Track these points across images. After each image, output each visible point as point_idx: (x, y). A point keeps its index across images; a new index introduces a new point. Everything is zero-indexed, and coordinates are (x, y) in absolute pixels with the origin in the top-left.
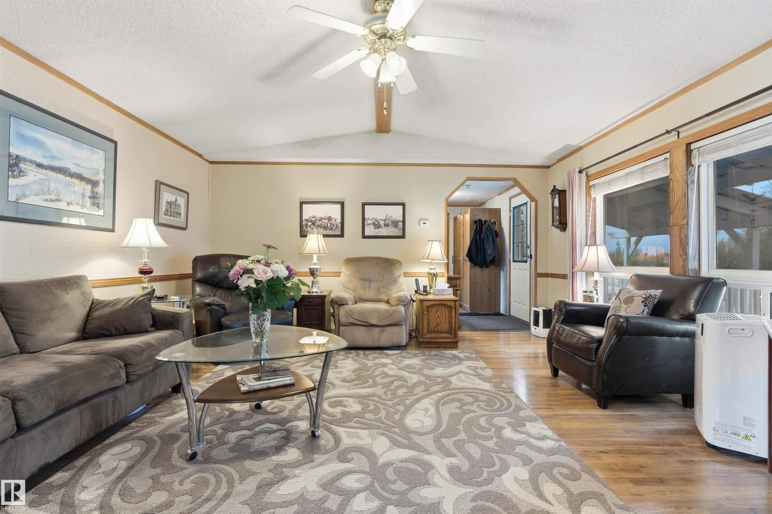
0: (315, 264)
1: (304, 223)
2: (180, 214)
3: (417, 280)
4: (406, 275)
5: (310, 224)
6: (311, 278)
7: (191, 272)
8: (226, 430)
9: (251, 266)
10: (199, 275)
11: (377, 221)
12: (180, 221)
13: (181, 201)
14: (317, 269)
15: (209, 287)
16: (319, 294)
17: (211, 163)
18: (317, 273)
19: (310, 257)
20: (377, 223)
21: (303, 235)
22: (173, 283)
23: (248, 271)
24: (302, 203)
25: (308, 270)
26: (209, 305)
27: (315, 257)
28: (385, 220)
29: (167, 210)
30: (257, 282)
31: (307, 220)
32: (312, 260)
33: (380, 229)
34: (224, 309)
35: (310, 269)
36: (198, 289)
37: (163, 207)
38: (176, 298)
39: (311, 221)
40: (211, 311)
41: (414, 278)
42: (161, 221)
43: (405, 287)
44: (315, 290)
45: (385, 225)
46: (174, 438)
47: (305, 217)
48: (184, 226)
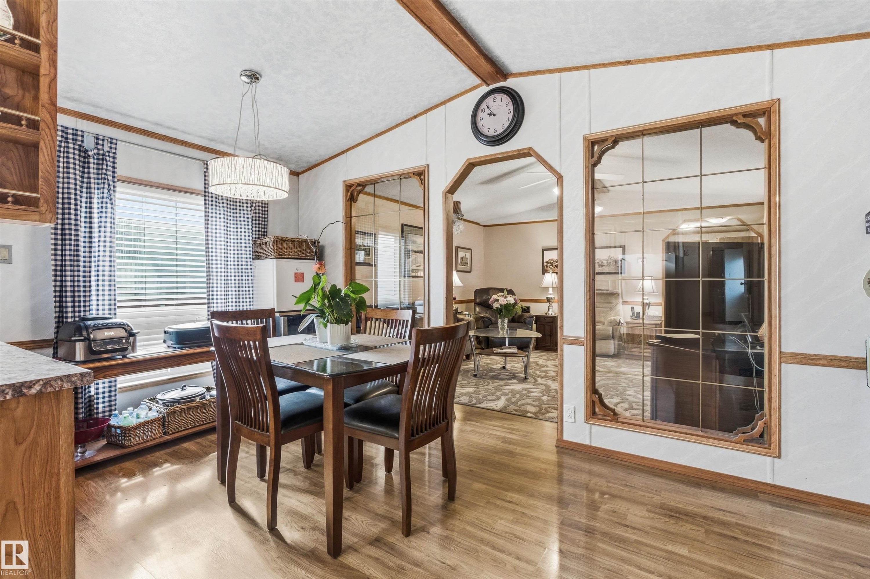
0: (551, 294)
1: (545, 264)
2: (467, 264)
3: (632, 308)
4: (625, 303)
5: (549, 265)
6: (548, 304)
7: (473, 298)
8: (489, 372)
9: (498, 298)
10: (478, 301)
11: (601, 261)
12: (467, 268)
13: (468, 255)
14: (552, 298)
15: (484, 308)
16: (553, 315)
17: (485, 226)
18: (552, 301)
19: (546, 289)
20: (600, 263)
21: (544, 271)
22: (464, 305)
23: (497, 300)
24: (544, 250)
25: (546, 299)
26: (483, 317)
27: (551, 289)
28: (608, 260)
29: (461, 262)
30: (501, 305)
31: (547, 262)
32: (549, 291)
33: (603, 268)
34: (491, 321)
35: (547, 298)
36: (477, 309)
37: (459, 260)
38: (467, 313)
39: (550, 263)
40: (484, 321)
41: (630, 307)
42: (458, 269)
43: (622, 313)
44: (550, 312)
45: (608, 264)
46: (469, 371)
47: (545, 260)
48: (470, 270)
